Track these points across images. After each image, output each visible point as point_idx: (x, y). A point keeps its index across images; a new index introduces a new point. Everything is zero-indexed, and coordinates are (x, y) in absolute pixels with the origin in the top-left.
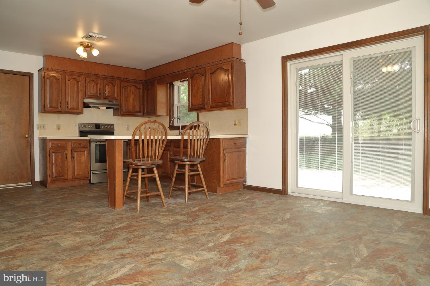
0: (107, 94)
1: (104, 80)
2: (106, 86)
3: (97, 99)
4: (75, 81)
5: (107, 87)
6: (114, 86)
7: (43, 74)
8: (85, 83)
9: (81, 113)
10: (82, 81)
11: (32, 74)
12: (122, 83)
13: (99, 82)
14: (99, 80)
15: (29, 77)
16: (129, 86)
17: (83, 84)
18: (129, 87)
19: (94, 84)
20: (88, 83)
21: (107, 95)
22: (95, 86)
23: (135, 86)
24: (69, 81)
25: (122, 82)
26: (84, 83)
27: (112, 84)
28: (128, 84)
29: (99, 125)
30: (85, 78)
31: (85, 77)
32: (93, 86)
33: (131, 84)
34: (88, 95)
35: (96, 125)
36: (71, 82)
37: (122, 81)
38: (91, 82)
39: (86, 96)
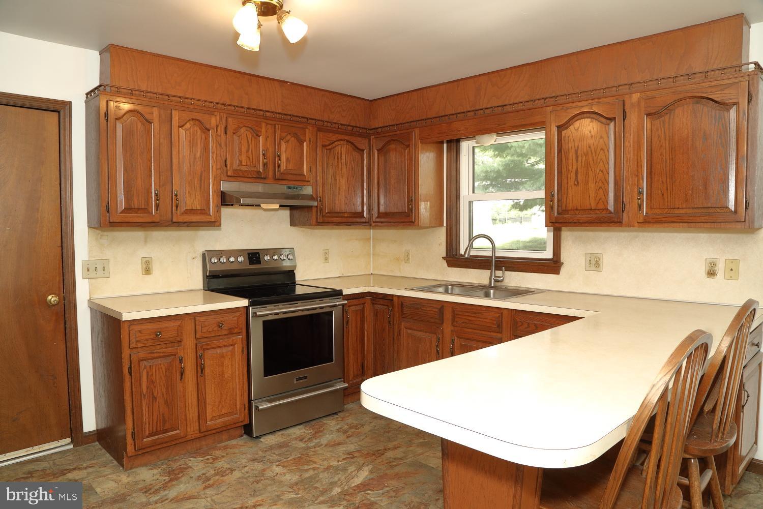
0: (282, 165)
1: (275, 125)
2: (280, 144)
3: (258, 180)
4: (197, 129)
5: (284, 145)
6: (301, 143)
7: (103, 104)
8: (226, 134)
9: (215, 223)
10: (217, 126)
11: (68, 104)
12: (320, 134)
13: (263, 130)
14: (263, 125)
15: (58, 113)
16: (338, 143)
17: (220, 136)
18: (338, 145)
19: (250, 136)
20: (234, 133)
21: (283, 167)
22: (253, 142)
23: (352, 143)
24: (181, 127)
25: (320, 131)
26: (223, 135)
27: (296, 135)
28: (335, 137)
29: (258, 253)
30: (224, 120)
31: (225, 117)
32: (248, 142)
33: (343, 137)
34: (235, 171)
35: (249, 254)
36: (186, 130)
37: (319, 129)
38: (243, 130)
39: (229, 174)
